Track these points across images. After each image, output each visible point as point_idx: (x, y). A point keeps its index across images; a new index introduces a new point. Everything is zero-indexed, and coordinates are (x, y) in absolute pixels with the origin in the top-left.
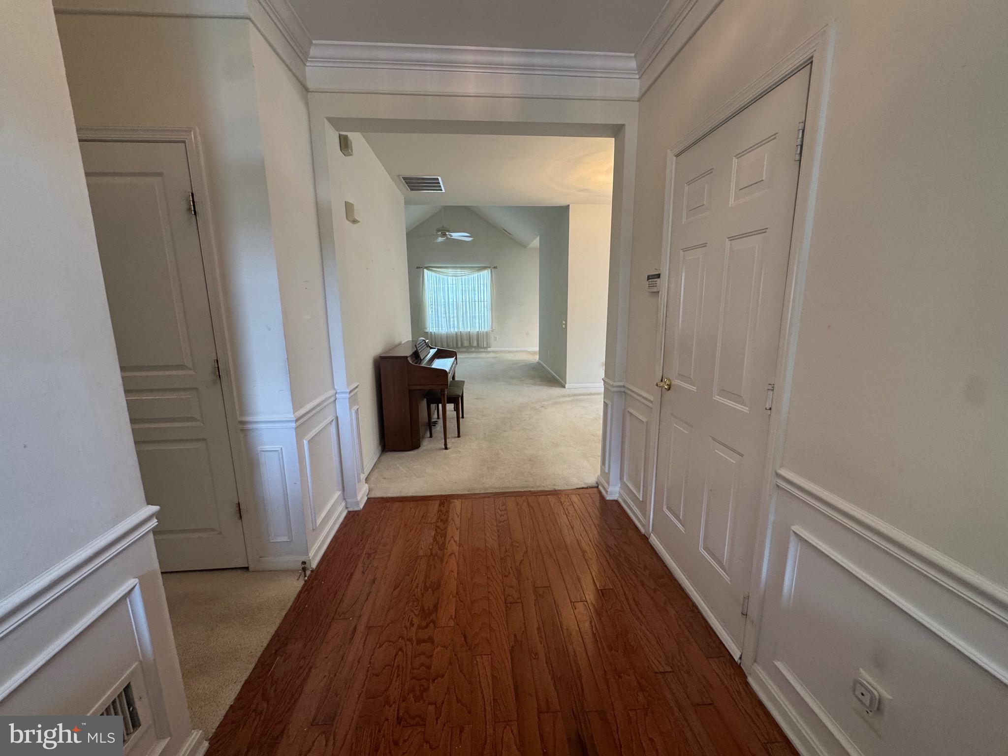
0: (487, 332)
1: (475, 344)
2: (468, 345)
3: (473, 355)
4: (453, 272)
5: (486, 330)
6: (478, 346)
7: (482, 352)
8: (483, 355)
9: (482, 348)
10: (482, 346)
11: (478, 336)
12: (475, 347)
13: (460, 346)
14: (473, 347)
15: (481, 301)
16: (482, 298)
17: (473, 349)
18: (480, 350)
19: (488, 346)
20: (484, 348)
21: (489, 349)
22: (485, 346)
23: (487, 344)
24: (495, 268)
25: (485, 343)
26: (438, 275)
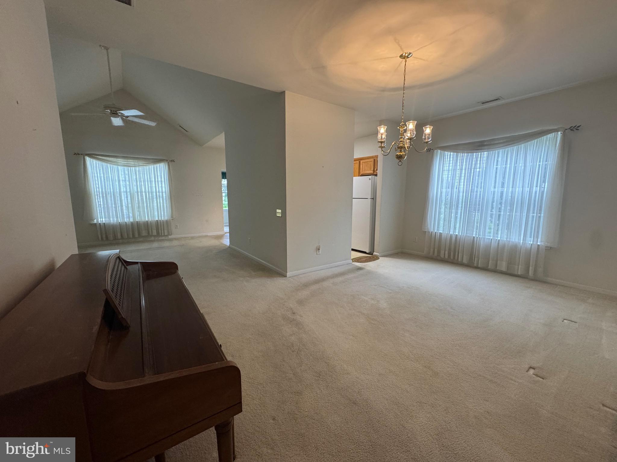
0: (167, 221)
1: (155, 233)
2: (147, 235)
3: (155, 245)
4: (125, 161)
5: (166, 218)
6: (158, 234)
7: (163, 240)
8: (167, 244)
9: (162, 236)
10: (163, 234)
11: (158, 225)
12: (154, 236)
13: (137, 235)
14: (152, 236)
15: (159, 192)
16: (160, 189)
17: (153, 238)
18: (160, 238)
19: (169, 234)
20: (164, 236)
21: (170, 237)
22: (166, 234)
23: (168, 232)
24: (173, 161)
25: (166, 231)
26: (104, 164)
